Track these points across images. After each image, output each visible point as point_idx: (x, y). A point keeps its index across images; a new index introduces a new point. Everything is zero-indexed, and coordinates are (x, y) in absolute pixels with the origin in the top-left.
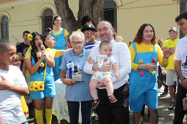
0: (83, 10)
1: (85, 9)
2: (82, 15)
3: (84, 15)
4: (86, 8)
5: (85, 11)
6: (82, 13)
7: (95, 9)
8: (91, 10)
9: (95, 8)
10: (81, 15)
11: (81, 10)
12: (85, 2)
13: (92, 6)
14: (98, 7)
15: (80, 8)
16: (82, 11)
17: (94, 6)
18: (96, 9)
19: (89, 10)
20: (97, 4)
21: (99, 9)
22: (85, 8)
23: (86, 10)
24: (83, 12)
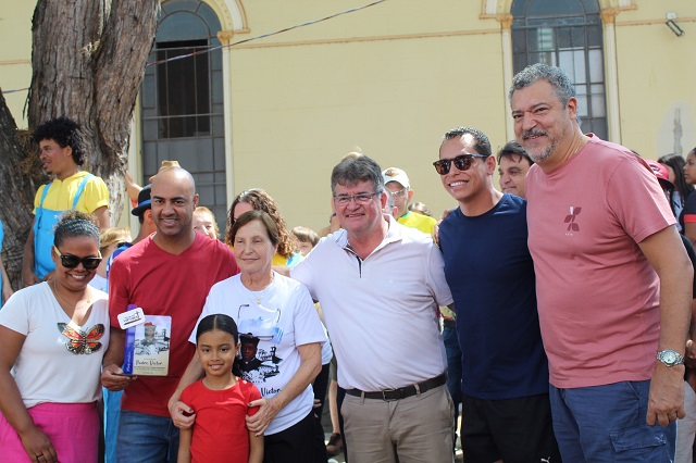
0: (51, 87)
1: (63, 84)
2: (49, 110)
3: (59, 108)
4: (64, 77)
5: (60, 92)
6: (48, 99)
7: (109, 83)
8: (88, 89)
9: (108, 79)
10: (44, 108)
11: (40, 85)
12: (62, 49)
13: (95, 72)
14: (120, 74)
15: (38, 76)
16: (45, 88)
17: (104, 72)
18: (112, 82)
19: (81, 89)
20: (117, 62)
21: (128, 83)
22: (61, 76)
23: (68, 88)
24: (54, 95)
